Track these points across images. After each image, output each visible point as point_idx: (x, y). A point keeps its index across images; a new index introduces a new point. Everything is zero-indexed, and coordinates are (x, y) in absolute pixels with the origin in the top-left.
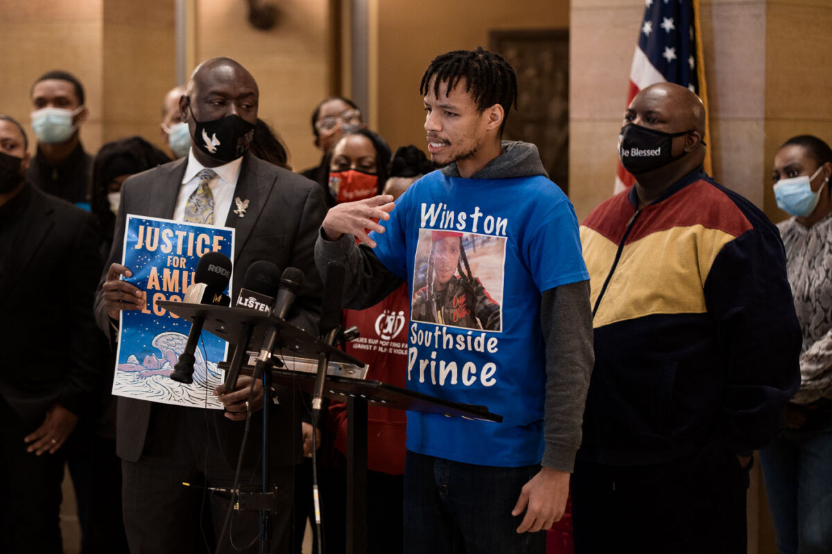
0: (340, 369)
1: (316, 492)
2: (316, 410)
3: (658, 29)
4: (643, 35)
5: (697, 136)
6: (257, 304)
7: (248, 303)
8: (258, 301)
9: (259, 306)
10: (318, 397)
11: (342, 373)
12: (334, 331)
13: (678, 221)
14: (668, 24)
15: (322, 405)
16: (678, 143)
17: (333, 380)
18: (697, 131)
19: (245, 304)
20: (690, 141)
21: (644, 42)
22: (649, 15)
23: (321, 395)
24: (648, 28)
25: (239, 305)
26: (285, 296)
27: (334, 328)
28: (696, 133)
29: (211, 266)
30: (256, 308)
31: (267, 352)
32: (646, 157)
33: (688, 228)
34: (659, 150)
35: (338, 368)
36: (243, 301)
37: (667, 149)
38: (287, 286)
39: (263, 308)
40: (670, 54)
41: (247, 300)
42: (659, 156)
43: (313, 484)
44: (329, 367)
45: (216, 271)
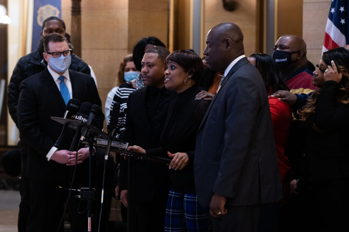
0: (118, 144)
1: (103, 191)
2: (106, 160)
3: (338, 11)
4: (330, 13)
5: (302, 53)
6: (83, 118)
7: (79, 118)
8: (83, 117)
9: (83, 119)
10: (107, 155)
11: (119, 146)
12: (114, 129)
13: (294, 87)
14: (342, 9)
15: (108, 158)
16: (294, 56)
17: (113, 149)
18: (302, 51)
19: (78, 119)
20: (299, 55)
21: (331, 16)
22: (333, 5)
23: (108, 154)
24: (333, 11)
25: (76, 119)
26: (91, 115)
27: (114, 128)
28: (301, 52)
29: (71, 104)
30: (82, 120)
31: (83, 137)
32: (281, 62)
33: (297, 89)
34: (286, 59)
35: (117, 144)
36: (77, 117)
37: (289, 58)
38: (92, 112)
39: (85, 120)
40: (343, 21)
41: (79, 117)
42: (286, 61)
43: (102, 188)
44: (112, 143)
45: (73, 106)
